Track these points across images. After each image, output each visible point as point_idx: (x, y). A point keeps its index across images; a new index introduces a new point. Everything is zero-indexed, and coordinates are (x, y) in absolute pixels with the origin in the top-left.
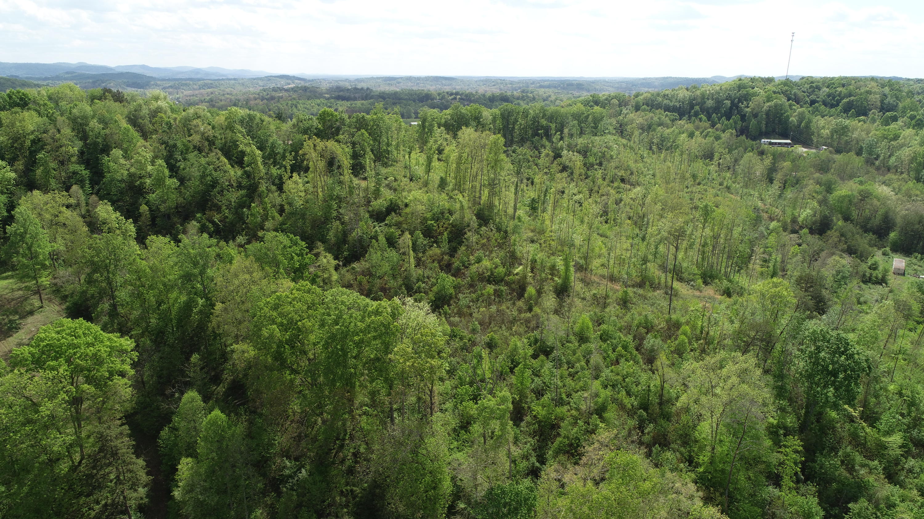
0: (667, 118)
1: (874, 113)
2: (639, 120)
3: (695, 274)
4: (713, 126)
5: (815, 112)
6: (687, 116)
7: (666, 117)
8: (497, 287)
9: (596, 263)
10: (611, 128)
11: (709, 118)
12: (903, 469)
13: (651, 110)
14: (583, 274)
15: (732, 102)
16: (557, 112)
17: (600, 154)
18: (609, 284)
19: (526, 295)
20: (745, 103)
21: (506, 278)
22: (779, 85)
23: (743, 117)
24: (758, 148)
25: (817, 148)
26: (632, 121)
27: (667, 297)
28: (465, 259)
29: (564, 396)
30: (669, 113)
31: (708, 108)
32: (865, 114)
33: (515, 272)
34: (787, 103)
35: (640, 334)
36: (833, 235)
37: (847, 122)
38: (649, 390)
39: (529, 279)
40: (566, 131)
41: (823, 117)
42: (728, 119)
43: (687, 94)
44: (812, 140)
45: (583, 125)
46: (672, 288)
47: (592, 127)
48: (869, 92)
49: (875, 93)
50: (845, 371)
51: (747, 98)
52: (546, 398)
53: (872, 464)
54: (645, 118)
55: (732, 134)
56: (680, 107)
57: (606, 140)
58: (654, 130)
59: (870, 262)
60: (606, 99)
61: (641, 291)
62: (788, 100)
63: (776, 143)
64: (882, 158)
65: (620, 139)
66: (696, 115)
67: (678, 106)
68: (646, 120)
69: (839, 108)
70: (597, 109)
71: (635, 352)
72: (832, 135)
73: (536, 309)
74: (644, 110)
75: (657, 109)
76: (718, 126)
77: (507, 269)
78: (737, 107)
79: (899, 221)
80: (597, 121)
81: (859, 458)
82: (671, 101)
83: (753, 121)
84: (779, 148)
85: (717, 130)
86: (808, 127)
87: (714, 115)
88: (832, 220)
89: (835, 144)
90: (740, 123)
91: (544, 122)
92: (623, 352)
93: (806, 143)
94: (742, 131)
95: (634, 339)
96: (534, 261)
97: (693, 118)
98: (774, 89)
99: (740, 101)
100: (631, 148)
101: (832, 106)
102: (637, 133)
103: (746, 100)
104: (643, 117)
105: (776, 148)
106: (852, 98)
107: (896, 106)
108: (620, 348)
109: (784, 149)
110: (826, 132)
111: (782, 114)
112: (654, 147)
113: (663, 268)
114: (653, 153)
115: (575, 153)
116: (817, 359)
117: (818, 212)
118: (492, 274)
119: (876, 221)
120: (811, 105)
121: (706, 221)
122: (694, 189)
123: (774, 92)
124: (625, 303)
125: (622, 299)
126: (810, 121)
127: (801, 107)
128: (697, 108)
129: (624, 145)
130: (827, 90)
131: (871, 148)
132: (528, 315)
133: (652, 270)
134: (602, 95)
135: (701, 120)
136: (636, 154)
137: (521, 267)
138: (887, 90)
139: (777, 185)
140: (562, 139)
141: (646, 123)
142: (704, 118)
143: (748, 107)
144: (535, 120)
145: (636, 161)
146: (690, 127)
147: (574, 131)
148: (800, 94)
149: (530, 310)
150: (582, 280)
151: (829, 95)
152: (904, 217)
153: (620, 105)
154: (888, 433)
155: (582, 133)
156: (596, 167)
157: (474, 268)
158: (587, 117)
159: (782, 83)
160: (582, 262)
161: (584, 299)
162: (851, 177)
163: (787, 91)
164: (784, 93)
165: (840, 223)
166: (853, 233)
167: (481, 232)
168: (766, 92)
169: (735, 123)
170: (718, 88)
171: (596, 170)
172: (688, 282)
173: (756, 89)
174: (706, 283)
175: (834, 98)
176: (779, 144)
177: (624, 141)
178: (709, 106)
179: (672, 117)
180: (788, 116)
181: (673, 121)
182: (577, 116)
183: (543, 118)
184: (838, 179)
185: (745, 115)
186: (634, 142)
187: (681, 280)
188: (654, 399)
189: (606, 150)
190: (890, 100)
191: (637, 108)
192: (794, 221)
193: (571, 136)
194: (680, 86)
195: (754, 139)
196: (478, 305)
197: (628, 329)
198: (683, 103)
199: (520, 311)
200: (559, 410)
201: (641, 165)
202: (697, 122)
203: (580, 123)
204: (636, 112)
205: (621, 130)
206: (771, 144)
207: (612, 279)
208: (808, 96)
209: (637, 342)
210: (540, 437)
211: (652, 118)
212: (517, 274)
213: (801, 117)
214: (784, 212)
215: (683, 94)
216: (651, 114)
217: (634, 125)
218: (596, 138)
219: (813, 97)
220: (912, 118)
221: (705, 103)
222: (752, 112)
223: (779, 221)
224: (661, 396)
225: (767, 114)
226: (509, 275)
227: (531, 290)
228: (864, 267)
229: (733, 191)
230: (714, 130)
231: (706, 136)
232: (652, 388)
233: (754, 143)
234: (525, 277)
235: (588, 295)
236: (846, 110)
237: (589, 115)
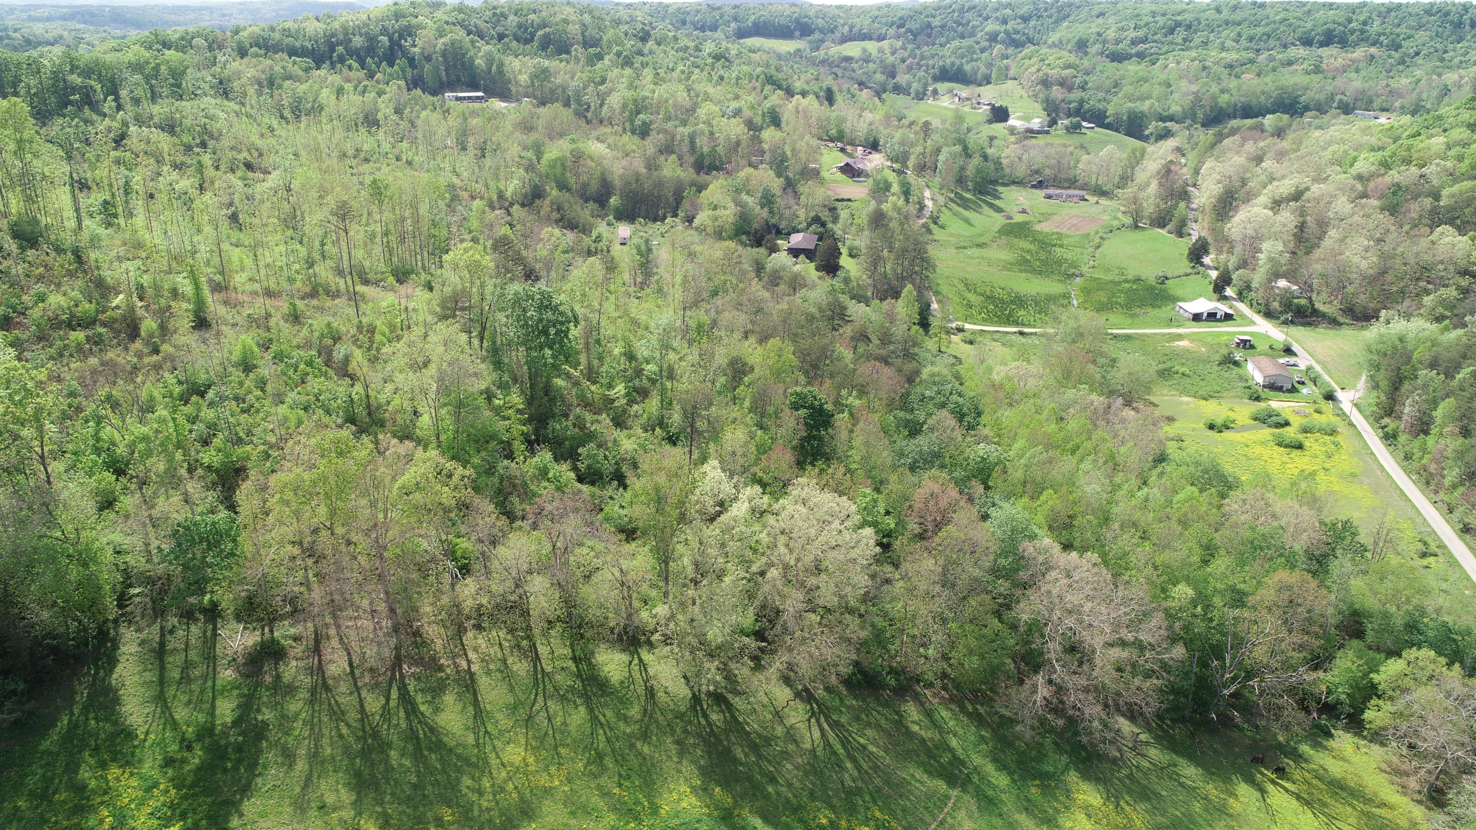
0: (296, 67)
1: (577, 50)
2: (251, 72)
3: (383, 273)
4: (371, 76)
5: (506, 49)
6: (328, 62)
7: (294, 66)
8: (90, 333)
9: (239, 279)
10: (206, 87)
11: (363, 66)
12: (629, 416)
13: (266, 54)
14: (223, 294)
15: (391, 39)
16: (97, 62)
17: (198, 129)
18: (268, 302)
19: (143, 333)
20: (409, 39)
21: (100, 317)
22: (452, 11)
23: (411, 61)
24: (442, 106)
25: (518, 100)
26: (238, 75)
27: (353, 303)
28: (15, 301)
29: (241, 434)
30: (298, 59)
31: (357, 49)
32: (568, 52)
33: (114, 305)
34: (468, 39)
35: (327, 347)
36: (545, 205)
37: (547, 63)
38: (352, 400)
39: (140, 312)
40: (124, 93)
41: (516, 57)
42: (391, 65)
43: (320, 27)
44: (510, 91)
45: (153, 82)
46: (355, 293)
47: (172, 85)
48: (566, 22)
49: (573, 22)
50: (554, 326)
51: (408, 32)
52: (217, 441)
53: (600, 418)
54: (260, 67)
55: (399, 87)
56: (313, 49)
57: (202, 106)
58: (280, 87)
59: (594, 235)
60: (183, 39)
61: (315, 302)
62: (468, 35)
63: (464, 98)
64: (593, 108)
65: (226, 103)
66: (342, 60)
67: (310, 47)
68: (263, 72)
69: (535, 44)
70: (170, 54)
71: (324, 369)
72: (532, 82)
73: (166, 348)
74: (257, 55)
75: (276, 53)
76: (379, 76)
77: (98, 304)
78: (400, 47)
79: (617, 183)
80: (177, 75)
81: (588, 417)
82: (296, 40)
83: (427, 67)
84: (470, 105)
85: (378, 82)
86: (500, 71)
87: (369, 60)
88: (545, 190)
89: (538, 93)
90: (409, 70)
91: (75, 79)
92: (309, 369)
93: (505, 95)
94: (416, 83)
95: (320, 354)
96: (140, 288)
97: (339, 66)
98: (445, 18)
99: (401, 37)
100: (249, 116)
101: (527, 41)
102: (251, 91)
103: (410, 35)
104: (255, 66)
105: (465, 104)
106: (547, 30)
107: (601, 39)
108: (302, 366)
109: (477, 105)
110: (523, 78)
111: (464, 55)
112: (287, 113)
113: (339, 272)
114: (288, 123)
115: (153, 129)
116: (526, 319)
117: (527, 181)
118: (72, 316)
119: (595, 186)
120: (499, 41)
121: (381, 202)
122: (361, 168)
123: (447, 23)
124: (295, 318)
125: (290, 315)
126: (501, 65)
127: (488, 43)
128: (340, 49)
129: (236, 112)
130: (516, 19)
131: (578, 95)
132: (155, 358)
133: (323, 274)
134: (173, 33)
135: (350, 68)
136: (259, 125)
137: (121, 296)
138: (587, 18)
139: (472, 152)
140: (119, 108)
141: (263, 77)
142: (355, 65)
143: (415, 46)
144: (57, 76)
145: (262, 135)
146: (335, 79)
147: (139, 92)
148: (483, 25)
149: (156, 351)
150: (226, 303)
151: (520, 26)
152: (622, 177)
153: (210, 48)
154: (610, 387)
155: (154, 97)
156: (197, 150)
157: (36, 313)
158: (157, 68)
159: (454, 9)
160: (218, 278)
161: (234, 325)
162: (561, 135)
163: (464, 21)
164: (461, 24)
165: (555, 192)
166: (570, 203)
167: (30, 259)
168: (435, 23)
169: (403, 70)
170: (365, 17)
171: (198, 154)
172: (376, 283)
173: (420, 17)
174: (400, 281)
175: (526, 29)
176: (470, 98)
177: (233, 106)
178: (358, 46)
179: (304, 65)
180: (471, 57)
181: (307, 70)
182: (137, 67)
183: (72, 72)
184: (547, 140)
185: (413, 59)
186: (252, 108)
187: (366, 282)
188: (360, 411)
189: (207, 121)
190: (592, 32)
191: (243, 53)
192: (501, 196)
193: (137, 101)
194: (305, 14)
195: (434, 93)
196: (65, 362)
197: (307, 345)
198: (316, 42)
199: (140, 355)
200: (240, 451)
201: (272, 141)
202: (345, 70)
203: (147, 79)
204: (242, 58)
205: (223, 89)
206: (458, 99)
207: (269, 293)
208: (494, 28)
209: (324, 356)
210: (223, 486)
211: (271, 68)
212: (118, 307)
213: (490, 61)
214: (487, 186)
215: (314, 28)
216: (269, 62)
217: (244, 80)
218: (184, 103)
219: (500, 29)
220: (619, 54)
221: (351, 41)
222: (422, 53)
223: (482, 198)
224: (368, 406)
225: (444, 54)
226: (103, 312)
227: (149, 324)
228: (587, 241)
229: (417, 167)
230: (373, 83)
231: (364, 92)
232: (355, 397)
233: (435, 98)
234: (132, 309)
235: (238, 319)
236: (545, 44)
237: (158, 65)
